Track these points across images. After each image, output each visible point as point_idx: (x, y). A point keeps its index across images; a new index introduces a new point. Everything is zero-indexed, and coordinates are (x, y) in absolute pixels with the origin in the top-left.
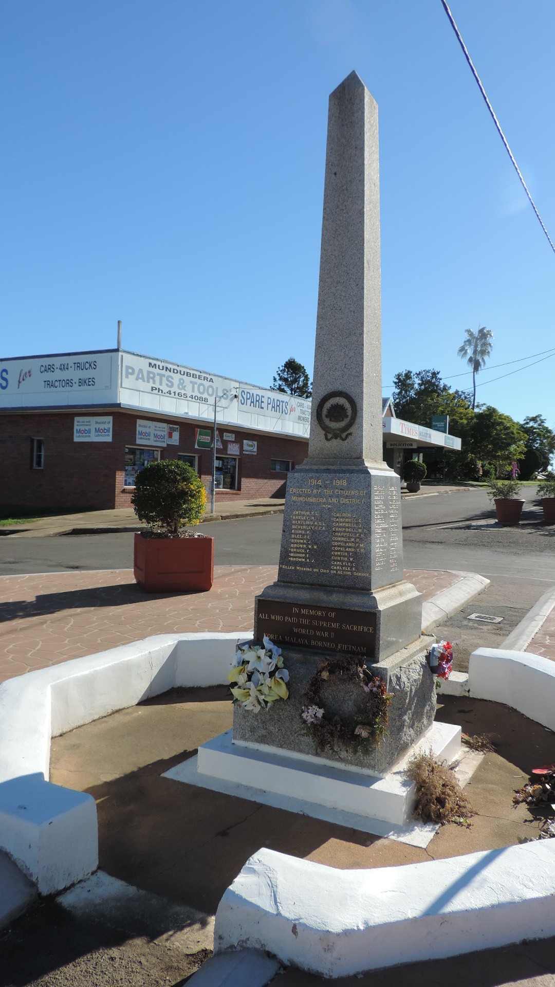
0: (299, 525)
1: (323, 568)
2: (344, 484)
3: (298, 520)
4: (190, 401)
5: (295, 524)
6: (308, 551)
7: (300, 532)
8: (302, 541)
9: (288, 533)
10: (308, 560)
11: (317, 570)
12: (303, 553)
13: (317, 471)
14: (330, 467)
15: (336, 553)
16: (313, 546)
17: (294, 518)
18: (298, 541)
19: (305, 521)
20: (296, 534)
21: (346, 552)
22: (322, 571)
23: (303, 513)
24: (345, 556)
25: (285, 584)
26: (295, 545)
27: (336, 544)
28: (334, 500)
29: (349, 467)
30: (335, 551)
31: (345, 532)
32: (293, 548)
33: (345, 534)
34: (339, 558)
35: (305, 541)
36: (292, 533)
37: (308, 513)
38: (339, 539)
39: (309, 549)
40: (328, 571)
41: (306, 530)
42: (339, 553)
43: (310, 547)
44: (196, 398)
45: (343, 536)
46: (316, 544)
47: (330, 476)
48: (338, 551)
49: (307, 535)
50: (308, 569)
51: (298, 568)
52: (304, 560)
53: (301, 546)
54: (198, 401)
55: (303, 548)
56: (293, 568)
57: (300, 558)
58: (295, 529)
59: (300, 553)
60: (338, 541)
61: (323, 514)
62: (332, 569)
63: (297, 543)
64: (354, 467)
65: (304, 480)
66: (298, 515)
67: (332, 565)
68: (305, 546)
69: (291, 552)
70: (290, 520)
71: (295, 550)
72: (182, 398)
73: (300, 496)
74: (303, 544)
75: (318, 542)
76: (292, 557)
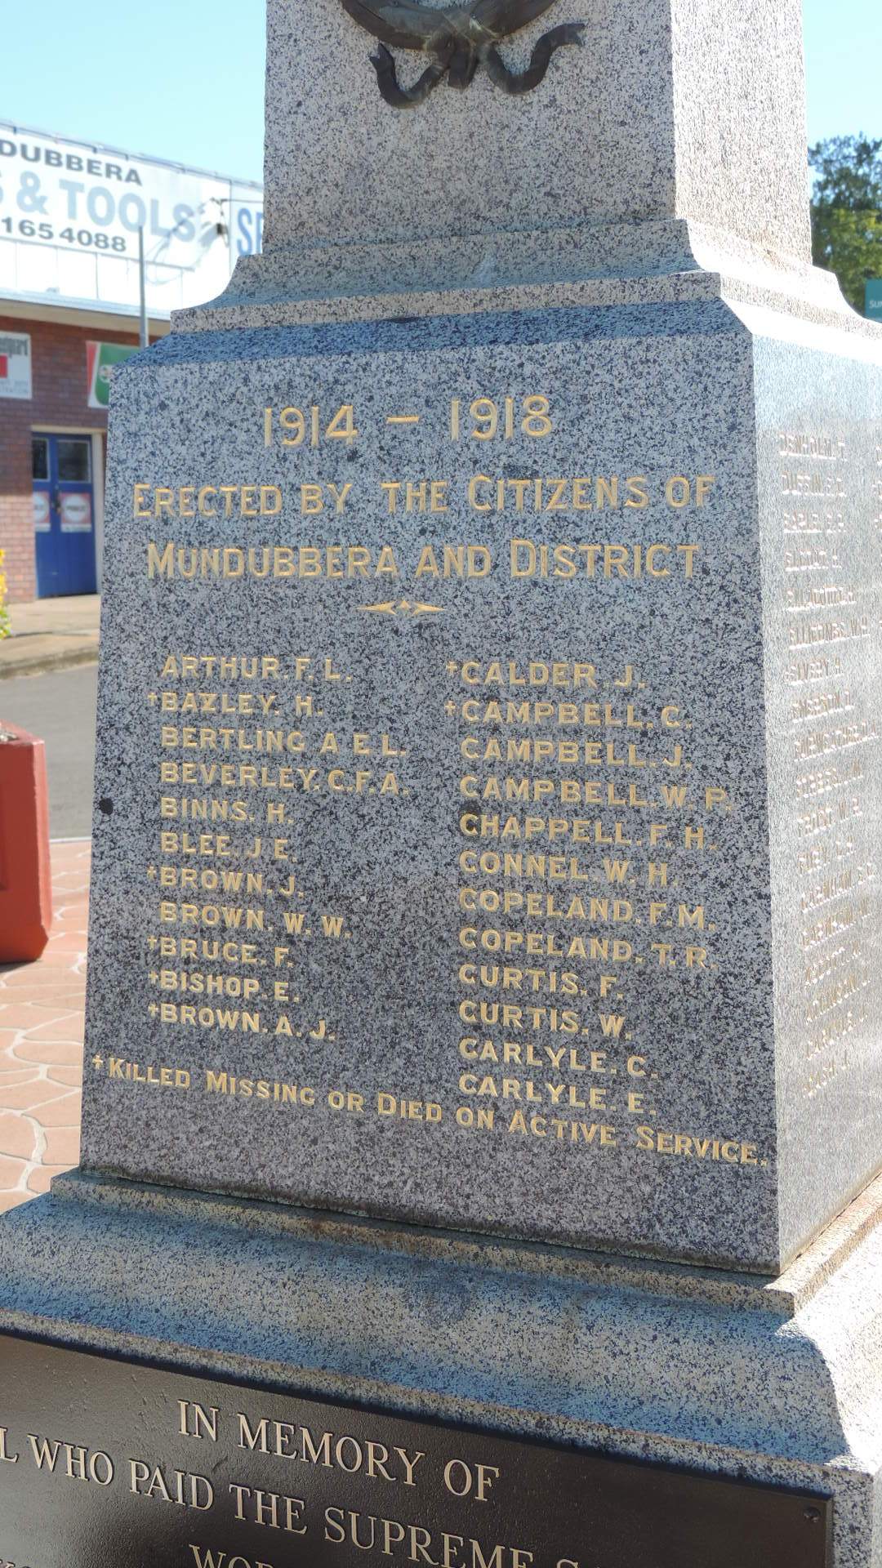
0: (208, 756)
1: (401, 1089)
2: (537, 424)
3: (198, 719)
4: (63, 248)
5: (179, 757)
6: (281, 952)
7: (220, 810)
8: (232, 882)
9: (134, 821)
10: (284, 1026)
11: (354, 1102)
12: (245, 971)
13: (323, 340)
14: (423, 303)
15: (490, 977)
16: (314, 921)
17: (170, 704)
18: (209, 880)
19: (251, 723)
20: (195, 828)
21: (565, 965)
22: (389, 1107)
23: (230, 666)
24: (557, 1002)
25: (132, 1196)
26: (190, 912)
27: (487, 901)
28: (461, 558)
29: (566, 292)
30: (481, 957)
31: (552, 806)
32: (175, 932)
33: (556, 827)
34: (512, 1016)
35: (256, 883)
36: (160, 822)
37: (271, 664)
38: (513, 864)
39: (291, 940)
40: (434, 1113)
41: (258, 798)
42: (512, 977)
43: (293, 923)
44: (85, 238)
45: (536, 844)
46: (337, 900)
47: (423, 368)
48: (503, 960)
49: (266, 832)
50: (290, 1093)
51: (217, 1081)
52: (253, 1022)
53: (232, 919)
54: (93, 248)
55: (242, 935)
56: (182, 1079)
57: (225, 1003)
58: (184, 791)
59: (222, 969)
60: (502, 884)
61: (376, 675)
62: (461, 1099)
63: (198, 897)
64: (603, 290)
65: (227, 413)
66: (200, 682)
67: (466, 1067)
68: (256, 917)
69: (161, 963)
70: (147, 722)
71: (188, 948)
72: (36, 238)
73: (202, 536)
74: (243, 898)
75: (347, 890)
76: (171, 997)
